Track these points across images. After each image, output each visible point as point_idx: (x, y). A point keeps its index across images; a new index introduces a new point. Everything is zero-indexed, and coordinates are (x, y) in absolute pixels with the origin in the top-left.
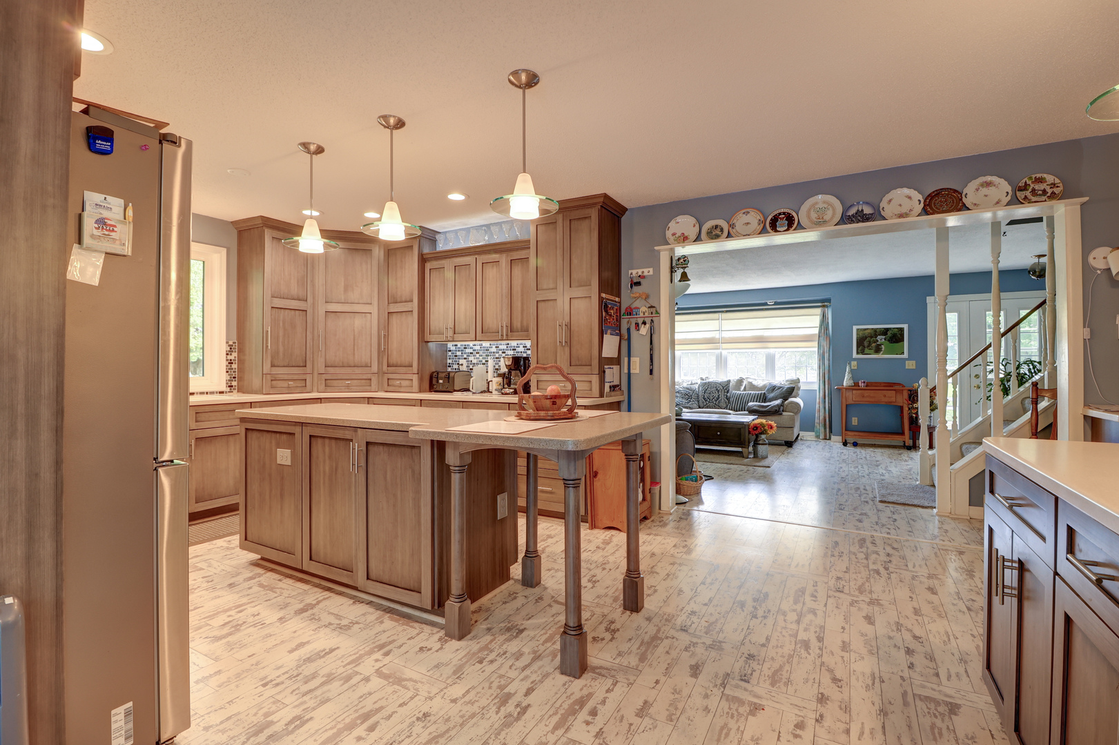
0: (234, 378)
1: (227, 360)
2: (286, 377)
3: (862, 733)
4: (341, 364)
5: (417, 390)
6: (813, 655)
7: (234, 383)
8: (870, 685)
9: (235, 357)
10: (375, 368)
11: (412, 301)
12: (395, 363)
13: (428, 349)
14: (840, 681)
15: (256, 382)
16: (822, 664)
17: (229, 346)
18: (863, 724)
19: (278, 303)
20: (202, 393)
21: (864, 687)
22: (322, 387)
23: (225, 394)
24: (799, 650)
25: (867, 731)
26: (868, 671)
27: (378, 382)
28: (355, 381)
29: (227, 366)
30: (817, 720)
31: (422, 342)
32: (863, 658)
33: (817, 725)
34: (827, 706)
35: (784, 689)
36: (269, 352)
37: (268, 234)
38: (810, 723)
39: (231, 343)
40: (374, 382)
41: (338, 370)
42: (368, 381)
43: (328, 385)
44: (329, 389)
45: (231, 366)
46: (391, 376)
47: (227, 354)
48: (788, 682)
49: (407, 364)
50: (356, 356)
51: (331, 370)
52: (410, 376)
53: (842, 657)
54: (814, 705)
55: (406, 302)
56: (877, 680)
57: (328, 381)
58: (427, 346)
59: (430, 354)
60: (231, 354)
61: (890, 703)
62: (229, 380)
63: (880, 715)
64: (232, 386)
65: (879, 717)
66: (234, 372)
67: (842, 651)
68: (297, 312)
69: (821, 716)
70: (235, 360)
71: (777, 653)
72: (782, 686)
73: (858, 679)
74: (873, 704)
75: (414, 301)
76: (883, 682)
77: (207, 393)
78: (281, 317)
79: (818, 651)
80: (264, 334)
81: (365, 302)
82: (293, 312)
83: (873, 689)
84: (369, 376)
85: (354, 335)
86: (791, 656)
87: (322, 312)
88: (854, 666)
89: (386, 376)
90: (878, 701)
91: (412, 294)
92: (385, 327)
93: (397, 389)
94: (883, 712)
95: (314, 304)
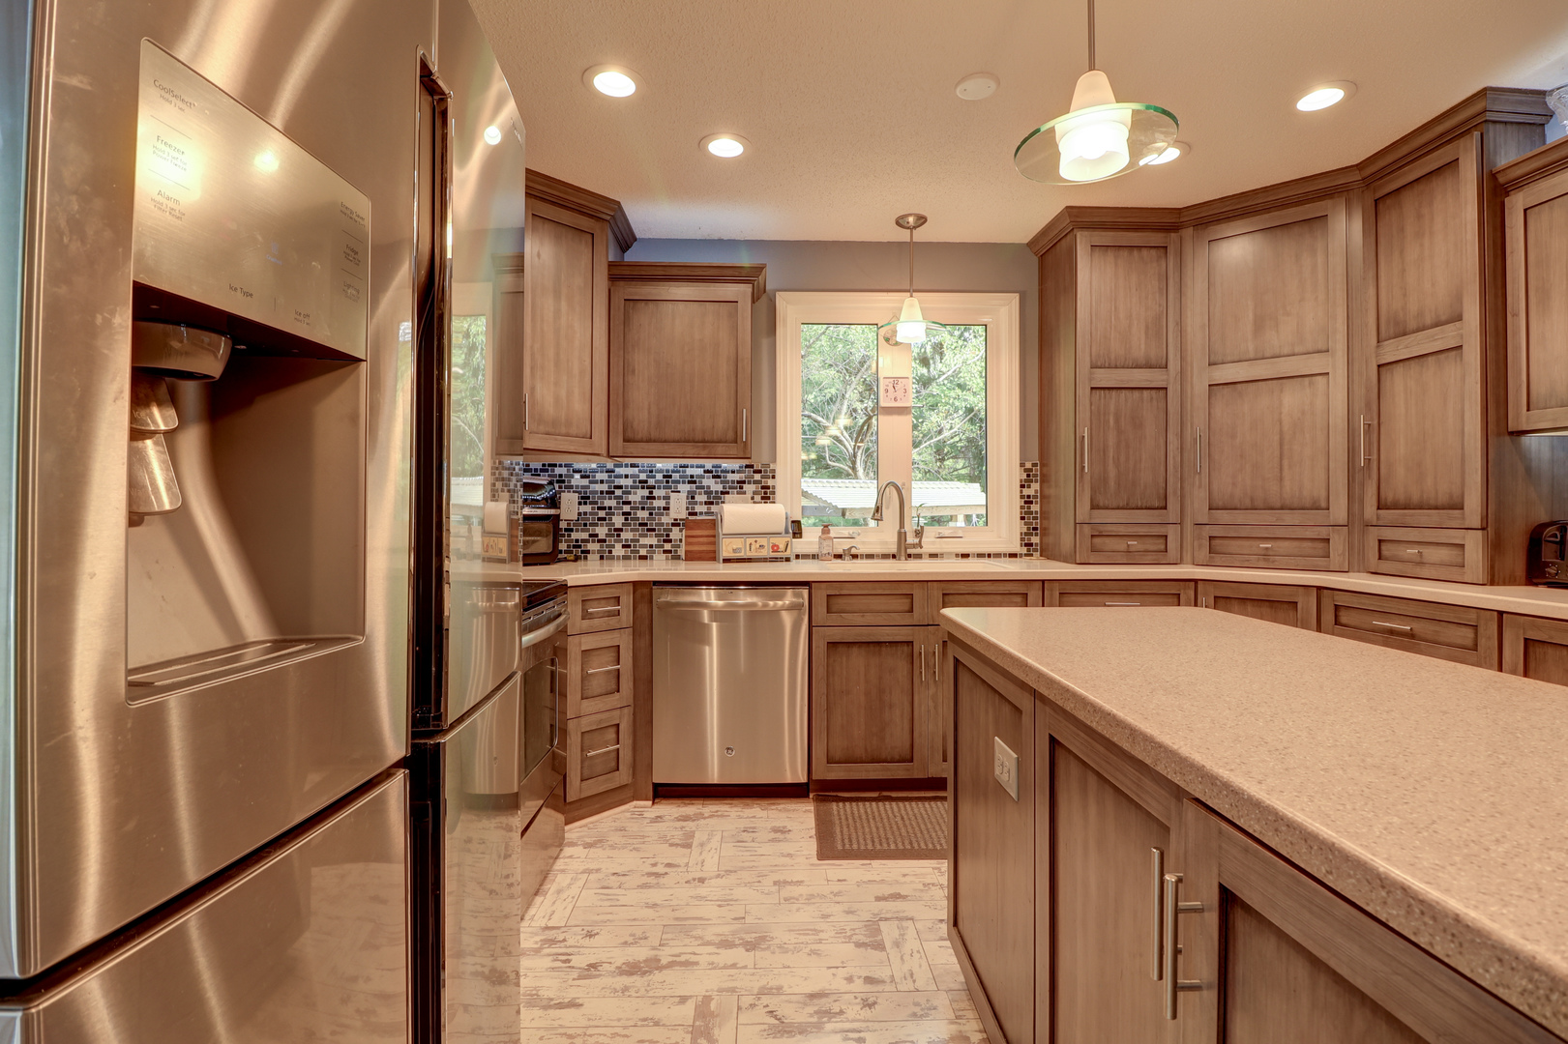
0: (1035, 529)
1: (1022, 497)
2: (1122, 530)
4: (1247, 503)
5: (1480, 577)
7: (1035, 540)
9: (1036, 491)
10: (1339, 511)
11: (1459, 318)
12: (1401, 497)
13: (1523, 456)
15: (1066, 539)
17: (1026, 470)
19: (1105, 378)
20: (980, 555)
22: (1203, 554)
23: (1018, 559)
27: (1351, 547)
28: (1286, 544)
29: (1022, 507)
31: (1499, 435)
36: (1087, 478)
37: (1082, 242)
39: (1028, 465)
40: (1338, 543)
41: (1240, 517)
42: (1321, 545)
43: (1216, 549)
44: (1218, 559)
45: (1029, 508)
46: (1388, 533)
47: (1022, 486)
49: (1442, 499)
50: (1287, 483)
51: (1224, 516)
52: (1456, 537)
55: (1436, 325)
57: (1216, 542)
58: (1518, 449)
59: (1528, 470)
60: (1029, 487)
62: (1026, 534)
64: (1031, 545)
66: (1035, 518)
68: (1145, 392)
70: (1035, 497)
75: (1465, 317)
77: (989, 556)
78: (1112, 408)
80: (1078, 441)
81: (1310, 349)
82: (1136, 393)
84: (1323, 533)
85: (1281, 433)
87: (1199, 385)
89: (1374, 534)
91: (1459, 298)
92: (1368, 405)
93: (1409, 569)
95: (1182, 372)
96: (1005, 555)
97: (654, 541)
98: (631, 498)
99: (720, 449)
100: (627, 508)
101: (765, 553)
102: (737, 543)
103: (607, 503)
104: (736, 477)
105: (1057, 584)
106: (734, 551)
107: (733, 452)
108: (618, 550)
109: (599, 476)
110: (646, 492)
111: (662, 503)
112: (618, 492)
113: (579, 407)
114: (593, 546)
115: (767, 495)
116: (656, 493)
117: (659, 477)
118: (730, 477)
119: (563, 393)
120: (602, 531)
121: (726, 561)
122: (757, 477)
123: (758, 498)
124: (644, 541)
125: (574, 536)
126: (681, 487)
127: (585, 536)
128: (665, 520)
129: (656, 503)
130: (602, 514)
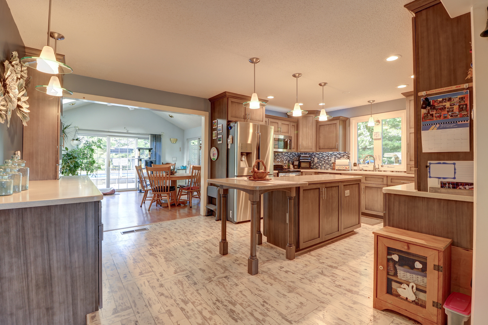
3: (144, 284)
6: (178, 299)
8: (149, 301)
14: (161, 295)
16: (171, 298)
18: (145, 286)
21: (151, 299)
24: (184, 297)
25: (143, 285)
26: (153, 306)
30: (158, 279)
32: (159, 312)
33: (157, 278)
34: (159, 284)
35: (174, 281)
36: (409, 154)
38: (160, 278)
48: (176, 284)
53: (167, 306)
54: (163, 282)
56: (148, 305)
61: (139, 298)
63: (141, 292)
65: (141, 291)
67: (169, 310)
69: (158, 281)
71: (190, 291)
72: (176, 281)
73: (155, 300)
74: (145, 294)
76: (145, 306)
79: (178, 302)
83: (148, 300)
86: (184, 293)
88: (160, 305)
90: (144, 296)
94: (141, 293)
96: (403, 172)
97: (329, 166)
98: (325, 158)
99: (334, 150)
100: (324, 160)
101: (344, 169)
102: (339, 167)
103: (321, 159)
104: (343, 154)
105: (390, 177)
106: (338, 168)
107: (336, 150)
108: (323, 168)
109: (320, 155)
110: (327, 157)
111: (330, 159)
112: (323, 157)
113: (310, 144)
114: (319, 167)
115: (348, 158)
116: (329, 157)
117: (330, 155)
118: (342, 154)
119: (307, 143)
120: (321, 164)
121: (337, 170)
122: (347, 154)
123: (347, 158)
124: (327, 166)
125: (317, 165)
126: (333, 156)
127: (318, 165)
128: (331, 162)
129: (329, 159)
130: (321, 161)
